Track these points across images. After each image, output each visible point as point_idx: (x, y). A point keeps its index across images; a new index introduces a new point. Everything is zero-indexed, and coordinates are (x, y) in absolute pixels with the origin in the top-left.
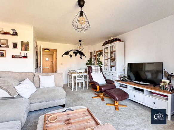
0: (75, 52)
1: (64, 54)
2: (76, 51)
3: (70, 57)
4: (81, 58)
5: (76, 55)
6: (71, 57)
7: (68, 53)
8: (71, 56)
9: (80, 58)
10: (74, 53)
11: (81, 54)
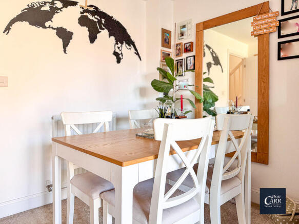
0: (90, 17)
1: (20, 18)
2: (93, 13)
3: (60, 42)
4: (118, 57)
5: (93, 38)
6: (65, 45)
7: (49, 15)
8: (65, 36)
9: (116, 54)
10: (83, 21)
11: (120, 34)
